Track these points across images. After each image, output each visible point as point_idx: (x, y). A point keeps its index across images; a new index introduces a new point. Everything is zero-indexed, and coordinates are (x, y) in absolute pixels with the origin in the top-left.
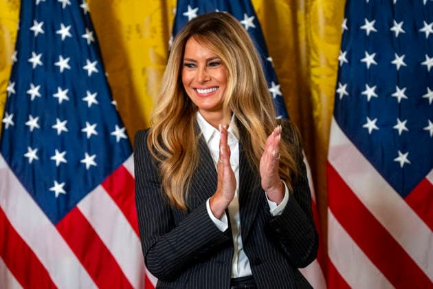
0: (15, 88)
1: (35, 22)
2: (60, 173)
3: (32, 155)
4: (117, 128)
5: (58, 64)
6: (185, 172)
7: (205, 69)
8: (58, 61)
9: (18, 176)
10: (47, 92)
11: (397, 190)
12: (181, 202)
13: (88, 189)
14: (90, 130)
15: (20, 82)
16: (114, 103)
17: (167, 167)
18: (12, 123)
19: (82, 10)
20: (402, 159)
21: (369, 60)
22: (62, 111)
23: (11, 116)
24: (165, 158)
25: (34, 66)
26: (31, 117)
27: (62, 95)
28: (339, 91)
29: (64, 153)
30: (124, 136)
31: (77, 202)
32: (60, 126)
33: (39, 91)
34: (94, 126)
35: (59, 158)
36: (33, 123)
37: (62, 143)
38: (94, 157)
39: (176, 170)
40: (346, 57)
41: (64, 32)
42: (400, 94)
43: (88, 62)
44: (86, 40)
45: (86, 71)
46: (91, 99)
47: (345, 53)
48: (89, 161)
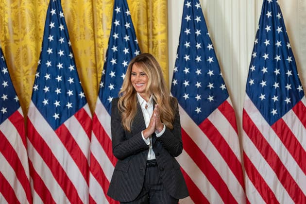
0: (39, 75)
1: (49, 49)
2: (57, 110)
3: (46, 102)
4: (81, 92)
5: (58, 66)
6: (131, 117)
7: (139, 76)
8: (58, 64)
9: (39, 110)
10: (53, 77)
11: (196, 123)
12: (129, 128)
13: (68, 117)
14: (70, 93)
15: (42, 72)
16: (80, 82)
17: (125, 114)
18: (38, 89)
19: (69, 44)
20: (198, 110)
21: (187, 71)
22: (59, 85)
23: (37, 86)
24: (124, 111)
25: (48, 66)
26: (46, 87)
27: (59, 78)
28: (173, 82)
29: (59, 102)
30: (84, 96)
31: (64, 122)
32: (58, 91)
33: (50, 76)
34: (72, 91)
35: (57, 104)
36: (47, 89)
37: (58, 98)
38: (71, 104)
39: (128, 116)
40: (177, 69)
41: (61, 53)
42: (198, 85)
43: (71, 66)
44: (70, 57)
45: (70, 69)
46: (71, 80)
47: (177, 68)
48: (69, 105)
